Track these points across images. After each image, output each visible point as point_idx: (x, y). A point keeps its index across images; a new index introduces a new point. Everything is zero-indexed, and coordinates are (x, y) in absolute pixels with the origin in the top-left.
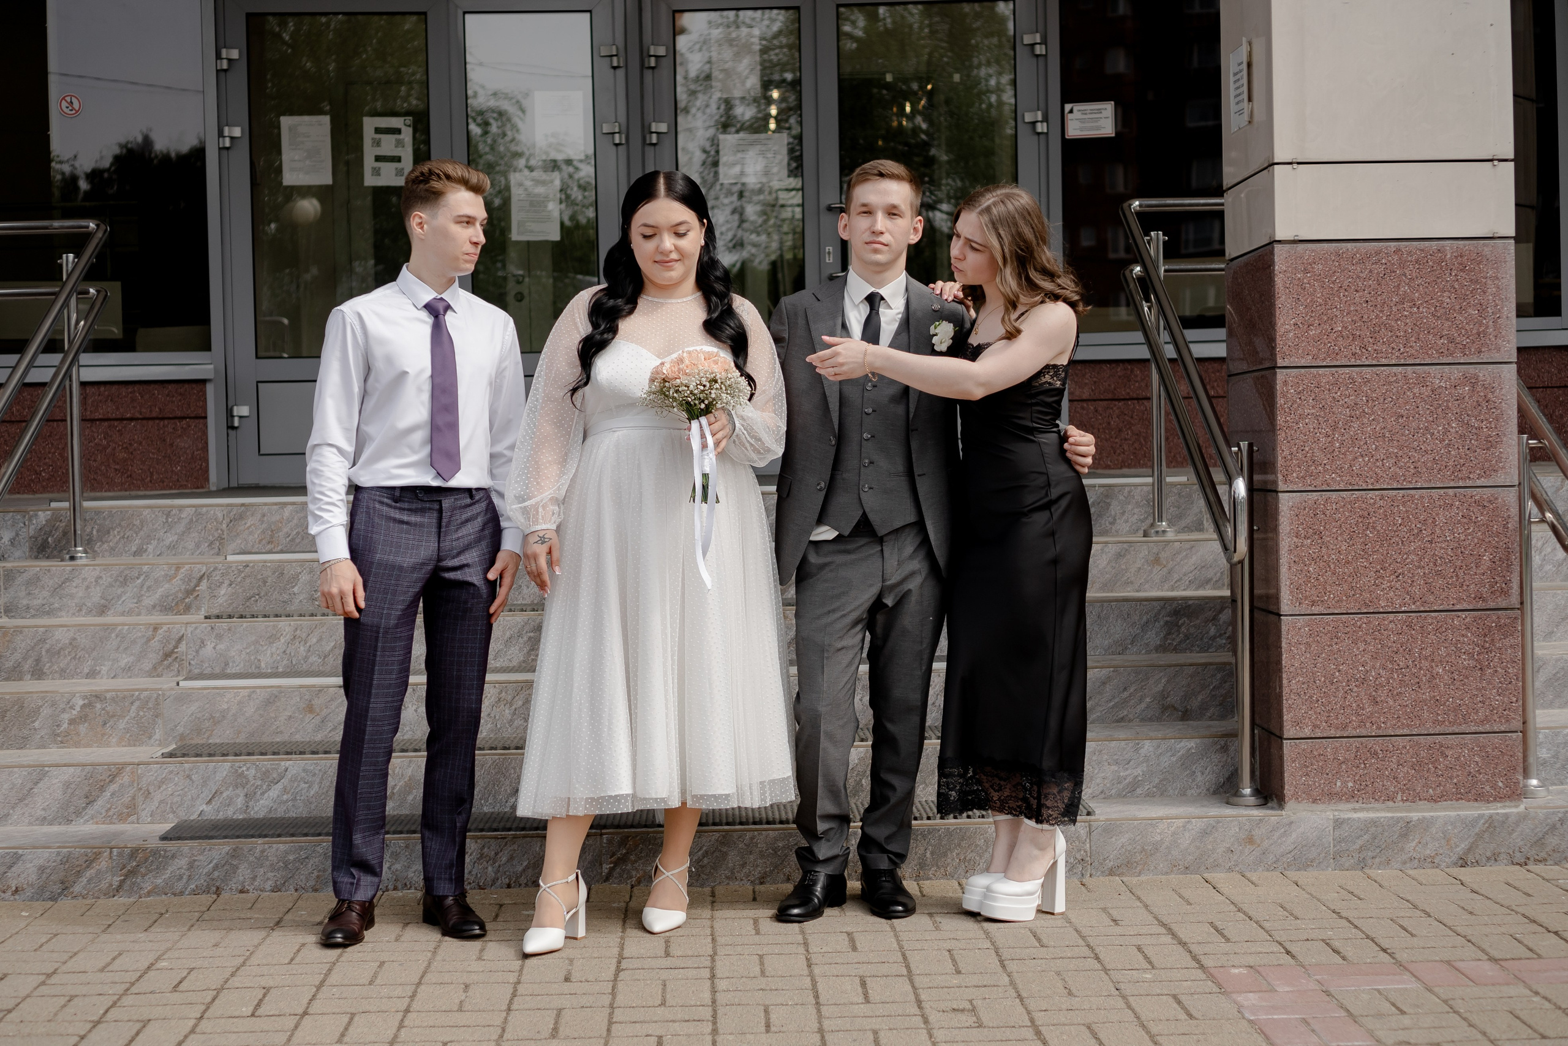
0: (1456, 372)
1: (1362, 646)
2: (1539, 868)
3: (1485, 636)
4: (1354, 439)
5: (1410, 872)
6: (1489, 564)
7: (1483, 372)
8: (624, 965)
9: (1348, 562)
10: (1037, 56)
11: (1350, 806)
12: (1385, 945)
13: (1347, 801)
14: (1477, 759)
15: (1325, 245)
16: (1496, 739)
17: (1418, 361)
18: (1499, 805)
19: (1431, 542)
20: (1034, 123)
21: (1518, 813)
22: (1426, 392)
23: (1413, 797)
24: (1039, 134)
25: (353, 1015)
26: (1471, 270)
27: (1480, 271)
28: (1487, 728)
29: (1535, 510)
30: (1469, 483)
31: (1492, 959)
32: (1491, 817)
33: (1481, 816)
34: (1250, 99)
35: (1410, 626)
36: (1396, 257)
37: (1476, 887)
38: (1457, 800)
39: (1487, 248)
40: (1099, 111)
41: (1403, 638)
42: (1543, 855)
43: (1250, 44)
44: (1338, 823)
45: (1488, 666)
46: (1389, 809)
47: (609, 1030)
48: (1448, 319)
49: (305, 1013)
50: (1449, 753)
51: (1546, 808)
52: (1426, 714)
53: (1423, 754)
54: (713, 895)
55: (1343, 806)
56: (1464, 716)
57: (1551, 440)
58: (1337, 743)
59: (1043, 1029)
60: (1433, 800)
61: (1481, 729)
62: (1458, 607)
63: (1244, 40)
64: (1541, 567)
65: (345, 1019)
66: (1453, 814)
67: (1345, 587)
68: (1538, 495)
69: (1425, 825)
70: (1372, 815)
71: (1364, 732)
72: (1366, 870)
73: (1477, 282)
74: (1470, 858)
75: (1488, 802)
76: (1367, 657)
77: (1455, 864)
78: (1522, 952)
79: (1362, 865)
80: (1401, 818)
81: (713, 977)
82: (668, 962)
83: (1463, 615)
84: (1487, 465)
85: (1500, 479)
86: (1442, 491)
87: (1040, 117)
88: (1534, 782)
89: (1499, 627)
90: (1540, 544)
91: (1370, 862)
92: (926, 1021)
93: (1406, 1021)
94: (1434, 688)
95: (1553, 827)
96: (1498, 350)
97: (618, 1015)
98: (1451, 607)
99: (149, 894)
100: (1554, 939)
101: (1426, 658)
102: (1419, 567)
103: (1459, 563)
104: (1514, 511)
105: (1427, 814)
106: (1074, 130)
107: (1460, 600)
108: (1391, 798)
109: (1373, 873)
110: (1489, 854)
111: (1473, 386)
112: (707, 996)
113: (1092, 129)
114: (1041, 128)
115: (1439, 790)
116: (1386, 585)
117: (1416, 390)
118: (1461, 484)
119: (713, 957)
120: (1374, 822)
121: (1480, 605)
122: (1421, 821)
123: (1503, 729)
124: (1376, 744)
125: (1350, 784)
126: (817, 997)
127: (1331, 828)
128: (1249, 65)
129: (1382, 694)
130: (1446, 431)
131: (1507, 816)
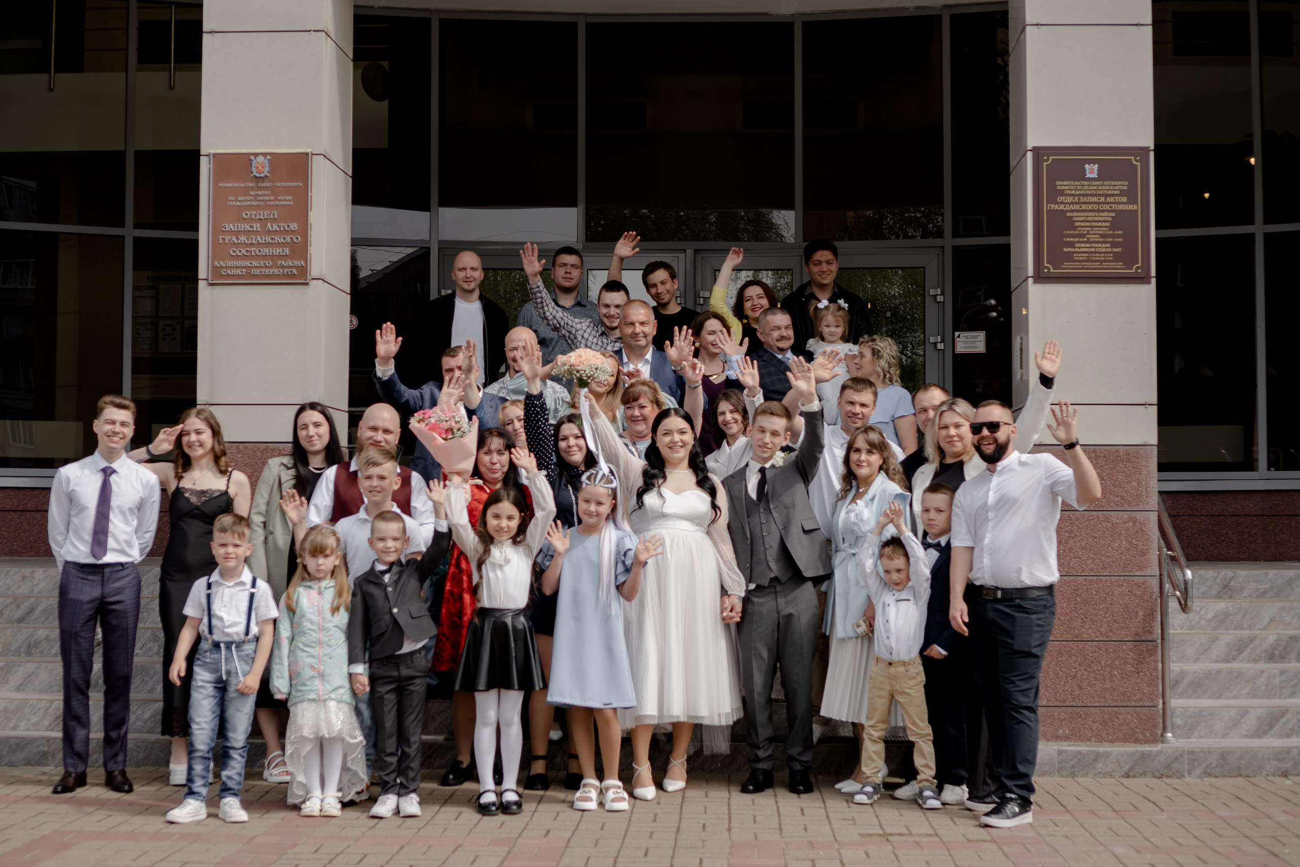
0: (1125, 515)
1: (1074, 658)
2: (1168, 780)
3: (1140, 655)
4: (1071, 549)
5: (1098, 780)
6: (1142, 617)
7: (1140, 516)
8: (685, 799)
9: (1067, 614)
10: (939, 302)
11: (1067, 743)
12: (1064, 803)
13: (1066, 741)
14: (1135, 720)
15: (1057, 447)
16: (1146, 710)
17: (1105, 509)
18: (1147, 745)
19: (1111, 604)
20: (935, 344)
21: (1157, 751)
22: (1109, 525)
23: (1101, 740)
24: (939, 350)
25: (558, 813)
26: (1133, 462)
27: (1139, 462)
28: (1141, 704)
29: (1171, 590)
30: (1132, 574)
31: (1114, 811)
32: (1142, 752)
33: (1137, 751)
34: (1021, 368)
35: (1100, 649)
36: (1093, 454)
37: (1128, 786)
38: (1125, 742)
39: (1142, 451)
40: (976, 337)
41: (1096, 655)
42: (1171, 773)
43: (1021, 338)
44: (1060, 752)
45: (1142, 671)
46: (1088, 746)
47: (680, 821)
48: (1121, 487)
49: (535, 811)
50: (1120, 717)
51: (1172, 748)
52: (1108, 696)
53: (1106, 717)
54: (729, 777)
55: (1063, 743)
56: (1128, 698)
57: (1178, 552)
58: (1060, 709)
59: (884, 827)
60: (1111, 742)
61: (1138, 705)
62: (1126, 639)
63: (1018, 337)
64: (1199, 622)
65: (555, 814)
66: (1121, 749)
67: (1065, 627)
68: (1174, 581)
69: (1107, 755)
70: (1078, 748)
71: (1075, 704)
72: (1076, 778)
73: (1136, 468)
74: (1131, 774)
75: (1141, 743)
76: (1077, 665)
77: (1123, 777)
78: (1132, 808)
79: (1073, 775)
80: (1094, 751)
81: (729, 805)
82: (707, 799)
83: (1128, 643)
84: (1141, 564)
85: (1148, 572)
86: (1117, 578)
87: (939, 341)
88: (1170, 735)
89: (1148, 650)
90: (1198, 609)
91: (1077, 773)
92: (830, 822)
93: (1057, 829)
94: (1112, 682)
95: (1176, 759)
96: (1148, 504)
97: (684, 816)
98: (1122, 639)
99: (438, 768)
100: (1151, 805)
101: (1108, 666)
102: (1105, 617)
103: (1126, 616)
104: (1156, 589)
105: (1108, 749)
106: (961, 348)
107: (1127, 636)
108: (1089, 740)
109: (1080, 780)
110: (1141, 772)
111: (1134, 522)
112: (726, 811)
113: (972, 347)
114: (940, 346)
115: (1115, 737)
116: (1087, 626)
117: (1104, 524)
118: (1127, 574)
119: (729, 799)
120: (1080, 753)
121: (1138, 638)
122: (1105, 752)
123: (1149, 705)
124: (1081, 711)
125: (1067, 732)
126: (779, 813)
127: (1056, 755)
128: (1021, 350)
129: (1084, 685)
130: (1120, 546)
131: (1151, 752)
